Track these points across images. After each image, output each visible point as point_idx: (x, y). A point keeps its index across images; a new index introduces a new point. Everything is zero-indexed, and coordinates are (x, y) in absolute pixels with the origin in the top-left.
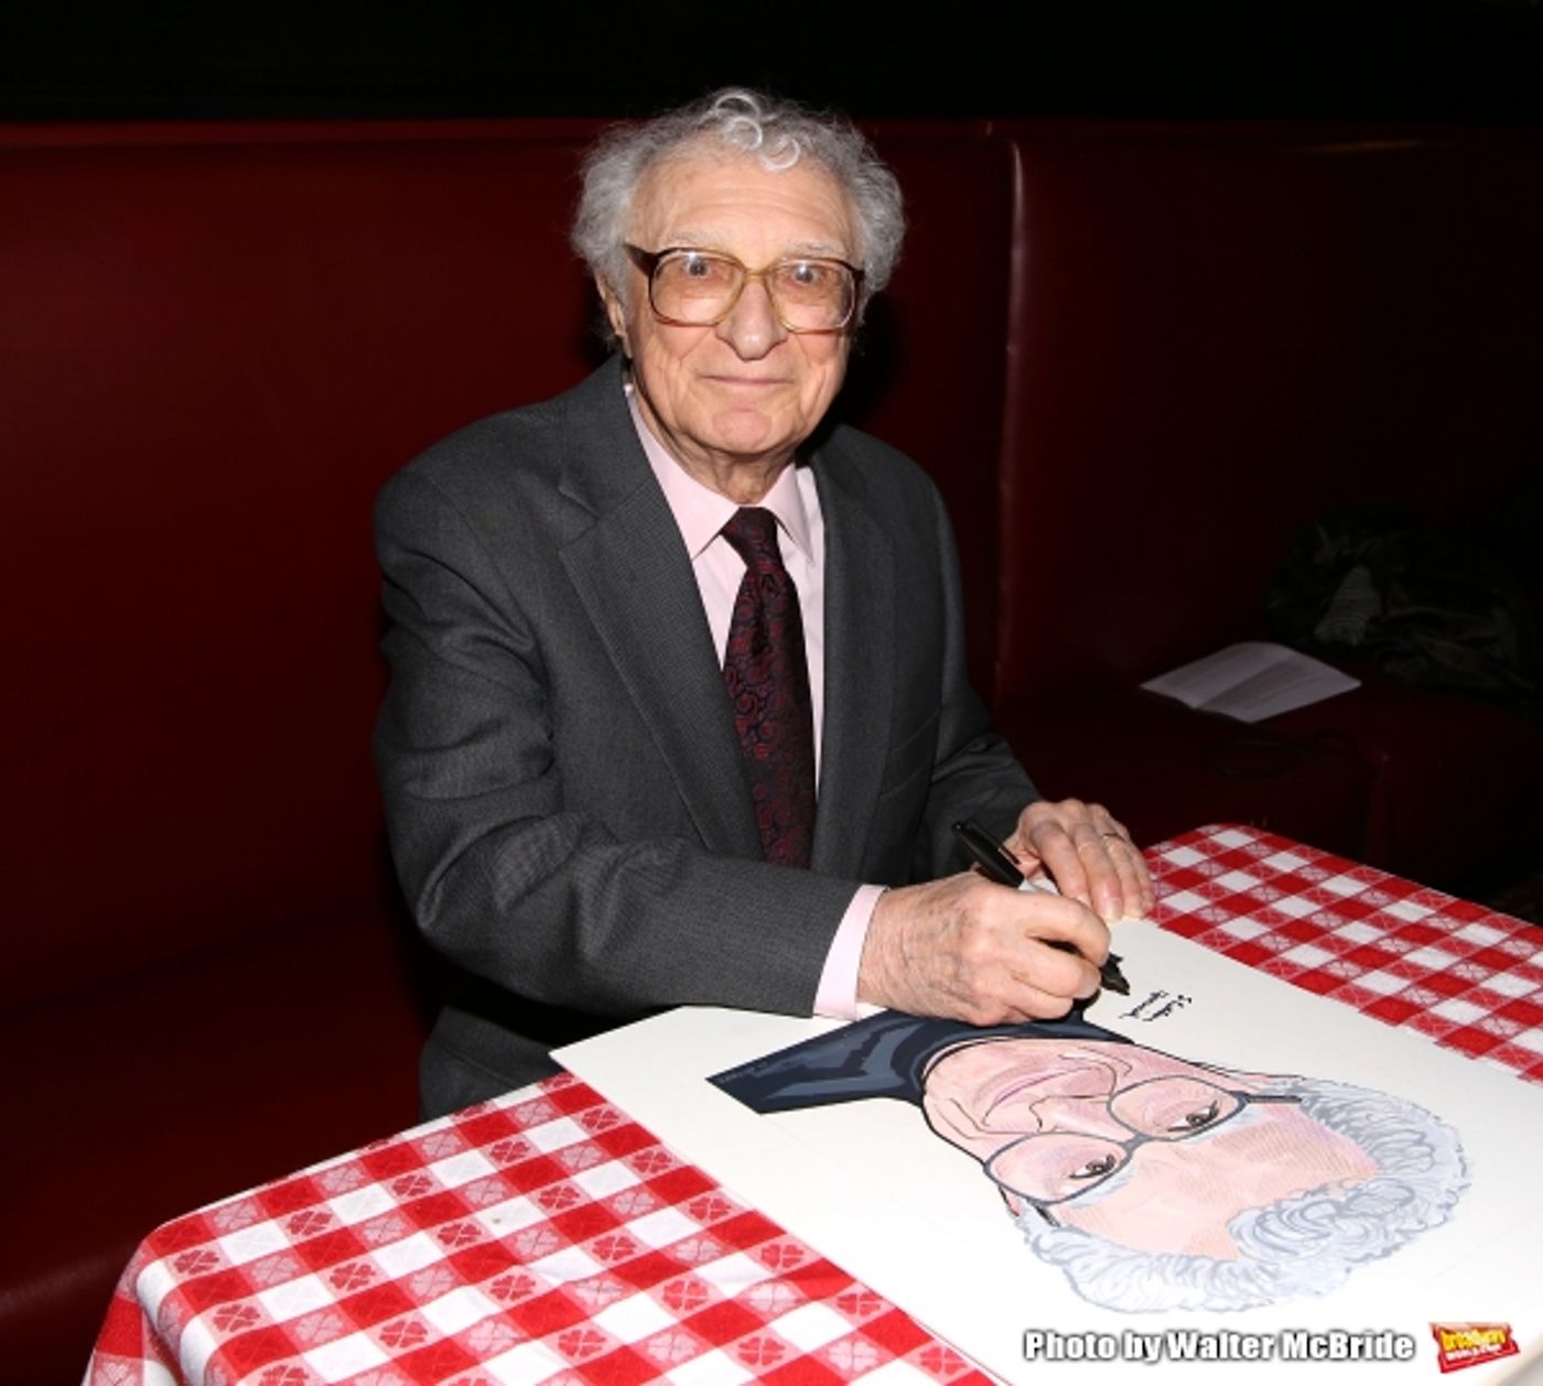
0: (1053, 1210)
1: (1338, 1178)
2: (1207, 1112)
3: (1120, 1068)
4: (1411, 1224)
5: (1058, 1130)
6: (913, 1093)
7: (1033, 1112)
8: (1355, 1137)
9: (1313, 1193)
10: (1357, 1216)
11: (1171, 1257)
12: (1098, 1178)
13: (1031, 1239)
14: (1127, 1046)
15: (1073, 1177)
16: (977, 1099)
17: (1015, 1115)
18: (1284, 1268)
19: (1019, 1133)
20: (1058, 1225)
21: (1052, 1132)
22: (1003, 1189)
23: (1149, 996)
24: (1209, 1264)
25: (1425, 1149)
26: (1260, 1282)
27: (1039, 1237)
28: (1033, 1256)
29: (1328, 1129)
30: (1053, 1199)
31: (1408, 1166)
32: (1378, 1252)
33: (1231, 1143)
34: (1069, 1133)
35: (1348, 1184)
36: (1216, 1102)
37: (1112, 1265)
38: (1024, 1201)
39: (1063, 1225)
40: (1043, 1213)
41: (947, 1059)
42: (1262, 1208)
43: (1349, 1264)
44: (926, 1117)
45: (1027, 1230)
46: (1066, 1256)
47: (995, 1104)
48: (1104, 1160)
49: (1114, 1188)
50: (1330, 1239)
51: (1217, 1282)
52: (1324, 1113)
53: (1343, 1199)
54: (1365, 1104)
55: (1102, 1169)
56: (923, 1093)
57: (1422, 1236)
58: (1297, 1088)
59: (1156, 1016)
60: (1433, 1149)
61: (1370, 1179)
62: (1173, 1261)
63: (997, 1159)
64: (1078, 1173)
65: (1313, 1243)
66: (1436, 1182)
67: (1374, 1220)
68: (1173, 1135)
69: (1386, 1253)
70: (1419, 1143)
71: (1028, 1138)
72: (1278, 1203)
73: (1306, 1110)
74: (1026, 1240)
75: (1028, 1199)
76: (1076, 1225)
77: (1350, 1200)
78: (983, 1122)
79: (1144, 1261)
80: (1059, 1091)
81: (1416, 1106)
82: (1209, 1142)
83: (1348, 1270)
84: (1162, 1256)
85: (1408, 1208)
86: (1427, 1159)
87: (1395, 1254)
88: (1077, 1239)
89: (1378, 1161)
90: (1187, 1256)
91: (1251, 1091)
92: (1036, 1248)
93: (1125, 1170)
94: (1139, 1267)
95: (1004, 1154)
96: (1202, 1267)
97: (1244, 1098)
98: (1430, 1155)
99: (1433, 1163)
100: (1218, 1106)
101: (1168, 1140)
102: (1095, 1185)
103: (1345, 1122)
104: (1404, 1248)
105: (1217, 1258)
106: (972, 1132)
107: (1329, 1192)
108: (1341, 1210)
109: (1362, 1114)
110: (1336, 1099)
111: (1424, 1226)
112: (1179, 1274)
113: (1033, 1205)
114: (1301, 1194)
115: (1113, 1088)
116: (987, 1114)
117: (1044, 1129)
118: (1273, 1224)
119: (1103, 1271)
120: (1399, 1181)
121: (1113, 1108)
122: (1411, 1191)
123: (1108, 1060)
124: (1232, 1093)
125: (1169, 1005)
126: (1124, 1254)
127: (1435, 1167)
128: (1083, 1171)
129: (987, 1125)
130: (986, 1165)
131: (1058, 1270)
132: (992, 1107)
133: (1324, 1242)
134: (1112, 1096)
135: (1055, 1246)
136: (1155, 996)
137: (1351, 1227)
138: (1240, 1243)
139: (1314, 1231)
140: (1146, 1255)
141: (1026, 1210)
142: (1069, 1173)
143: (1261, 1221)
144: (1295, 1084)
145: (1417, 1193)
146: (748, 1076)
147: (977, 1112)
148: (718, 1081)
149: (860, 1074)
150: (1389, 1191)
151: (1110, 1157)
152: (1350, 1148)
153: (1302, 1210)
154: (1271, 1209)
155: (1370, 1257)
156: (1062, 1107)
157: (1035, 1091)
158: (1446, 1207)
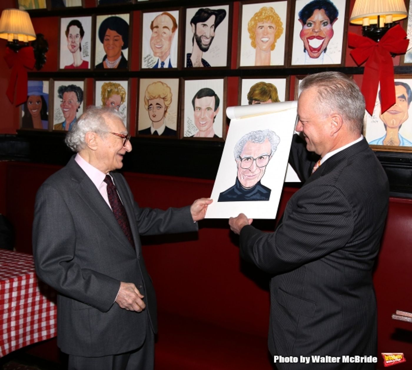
0: (269, 155)
1: (251, 142)
2: (246, 160)
3: (242, 173)
4: (255, 133)
6: (259, 183)
7: (255, 171)
8: (243, 147)
14: (238, 176)
15: (264, 158)
16: (256, 177)
17: (257, 172)
18: (266, 134)
21: (258, 166)
26: (269, 134)
27: (274, 152)
29: (243, 150)
31: (246, 140)
33: (250, 154)
34: (257, 165)
36: (244, 161)
41: (250, 187)
44: (261, 178)
45: (273, 154)
47: (256, 175)
49: (263, 154)
51: (271, 136)
54: (237, 151)
55: (261, 158)
57: (255, 131)
58: (237, 157)
60: (242, 141)
65: (262, 136)
66: (247, 137)
67: (255, 135)
68: (252, 158)
69: (259, 131)
70: (241, 143)
72: (257, 143)
73: (241, 154)
75: (269, 158)
76: (270, 151)
78: (260, 173)
79: (272, 143)
80: (250, 173)
83: (264, 131)
84: (270, 142)
85: (252, 135)
87: (259, 130)
89: (246, 142)
95: (263, 166)
96: (270, 139)
97: (241, 159)
101: (253, 158)
102: (264, 156)
103: (241, 150)
105: (268, 139)
106: (262, 172)
107: (253, 141)
108: (255, 138)
109: (239, 150)
110: (237, 154)
112: (272, 139)
117: (257, 168)
118: (261, 140)
120: (248, 139)
121: (250, 166)
123: (242, 175)
124: (241, 161)
126: (272, 145)
127: (244, 139)
134: (248, 168)
137: (257, 136)
138: (265, 140)
139: (260, 137)
141: (271, 156)
144: (237, 159)
145: (249, 136)
146: (266, 198)
147: (258, 175)
148: (268, 200)
149: (258, 190)
150: (250, 138)
151: (259, 159)
152: (246, 146)
153: (257, 140)
154: (259, 142)
155: (261, 131)
156: (253, 170)
157: (251, 174)
158: (250, 133)
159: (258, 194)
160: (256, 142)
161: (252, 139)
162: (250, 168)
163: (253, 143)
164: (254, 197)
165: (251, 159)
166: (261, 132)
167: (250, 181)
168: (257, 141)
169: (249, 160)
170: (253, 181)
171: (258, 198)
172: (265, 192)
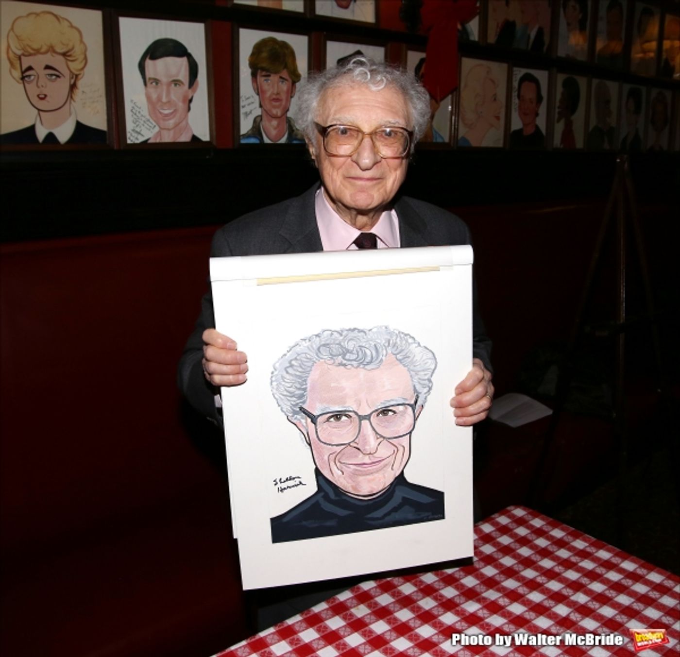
0: (412, 402)
1: (329, 367)
2: (332, 419)
3: (332, 457)
4: (335, 333)
5: (378, 437)
6: (400, 479)
7: (377, 448)
8: (305, 381)
9: (345, 365)
10: (345, 348)
11: (404, 365)
12: (390, 408)
13: (427, 394)
14: (319, 467)
15: (394, 412)
16: (386, 465)
18: (384, 342)
19: (389, 442)
20: (417, 395)
21: (381, 436)
22: (415, 419)
23: (285, 491)
24: (398, 356)
25: (293, 362)
26: (394, 341)
27: (425, 393)
28: (433, 388)
29: (308, 389)
30: (408, 407)
31: (308, 359)
32: (356, 331)
33: (342, 401)
34: (377, 433)
35: (332, 361)
36: (325, 422)
37: (419, 371)
38: (416, 411)
39: (416, 394)
40: (416, 402)
41: (374, 492)
42: (363, 368)
43: (367, 332)
45: (426, 398)
46: (427, 382)
47: (383, 460)
48: (381, 415)
49: (389, 401)
50: (361, 344)
51: (403, 348)
52: (301, 396)
53: (340, 357)
54: (285, 393)
55: (385, 411)
56: (396, 478)
58: (295, 413)
59: (294, 478)
60: (291, 360)
61: (323, 360)
62: (404, 363)
63: (405, 433)
64: (393, 413)
65: (367, 346)
66: (308, 348)
67: (342, 344)
68: (350, 414)
70: (291, 366)
71: (389, 438)
72: (358, 367)
73: (304, 402)
74: (428, 395)
75: (414, 412)
76: (413, 392)
77: (340, 355)
78: (394, 453)
79: (412, 368)
80: (361, 455)
81: (272, 382)
82: (347, 405)
83: (370, 330)
84: (405, 367)
85: (328, 342)
86: (298, 358)
87: (352, 327)
88: (418, 387)
89: (313, 365)
90: (401, 363)
91: (309, 420)
92: (430, 389)
93: (379, 407)
94: (415, 366)
95: (401, 434)
96: (401, 356)
97: (314, 419)
98: (296, 359)
99: (299, 355)
100: (324, 421)
101: (356, 413)
102: (392, 406)
103: (299, 389)
104: (347, 328)
105: (394, 356)
106: (401, 449)
107: (339, 362)
108: (345, 352)
109: (291, 389)
110: (289, 400)
111: (332, 332)
112: (409, 357)
113: (415, 408)
114: (349, 367)
115: (346, 447)
116: (389, 456)
117: (382, 439)
118: (368, 359)
119: (423, 371)
120: (317, 355)
121: (354, 438)
122: (319, 349)
123: (332, 464)
124: (315, 424)
125: (284, 481)
126: (413, 373)
127: (299, 353)
128: (390, 413)
129: (394, 451)
130: (410, 433)
131: (433, 379)
132: (386, 459)
133: (364, 345)
134: (349, 444)
135: (425, 387)
136: (282, 490)
137: (350, 346)
138: (384, 358)
139: (361, 349)
140: (409, 370)
141: (418, 406)
142: (396, 414)
143: (369, 363)
144: (293, 416)
145: (319, 345)
146: (433, 514)
147: (391, 459)
148: (442, 517)
149: (404, 499)
150: (325, 352)
151: (378, 415)
152: (313, 376)
153: (355, 360)
154: (362, 366)
155: (360, 331)
156: (367, 447)
157: (367, 460)
158: (317, 336)
159: (407, 508)
160: (352, 365)
161: (333, 356)
162: (353, 441)
163: (342, 367)
164: (397, 516)
165: (349, 417)
166: (362, 334)
167: (368, 477)
168: (355, 363)
169: (344, 418)
170: (378, 476)
171: (410, 516)
172: (425, 499)
